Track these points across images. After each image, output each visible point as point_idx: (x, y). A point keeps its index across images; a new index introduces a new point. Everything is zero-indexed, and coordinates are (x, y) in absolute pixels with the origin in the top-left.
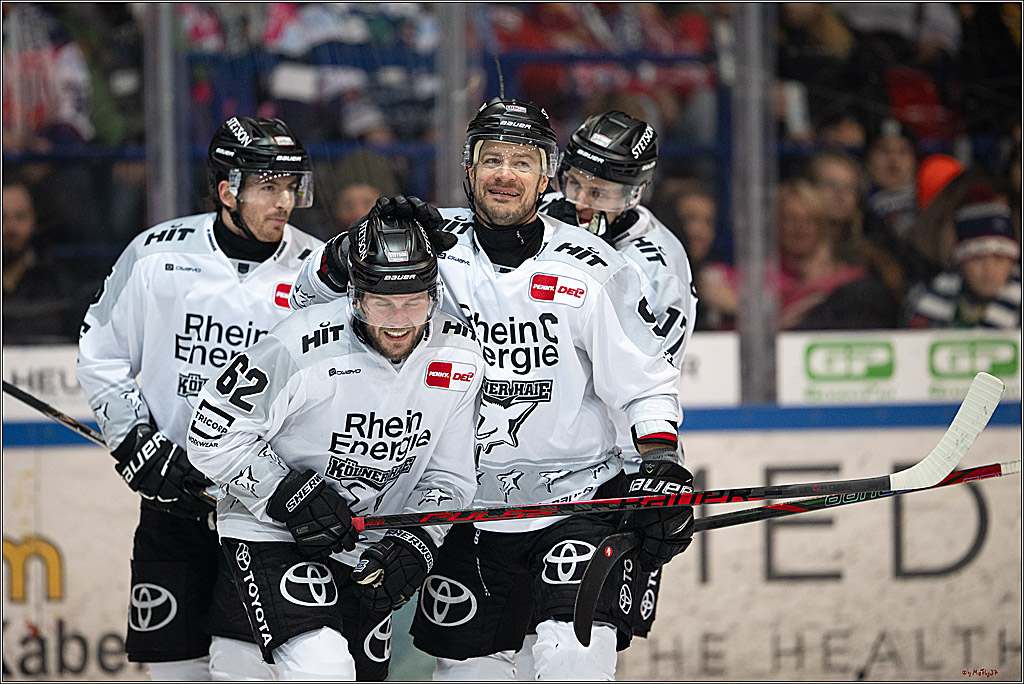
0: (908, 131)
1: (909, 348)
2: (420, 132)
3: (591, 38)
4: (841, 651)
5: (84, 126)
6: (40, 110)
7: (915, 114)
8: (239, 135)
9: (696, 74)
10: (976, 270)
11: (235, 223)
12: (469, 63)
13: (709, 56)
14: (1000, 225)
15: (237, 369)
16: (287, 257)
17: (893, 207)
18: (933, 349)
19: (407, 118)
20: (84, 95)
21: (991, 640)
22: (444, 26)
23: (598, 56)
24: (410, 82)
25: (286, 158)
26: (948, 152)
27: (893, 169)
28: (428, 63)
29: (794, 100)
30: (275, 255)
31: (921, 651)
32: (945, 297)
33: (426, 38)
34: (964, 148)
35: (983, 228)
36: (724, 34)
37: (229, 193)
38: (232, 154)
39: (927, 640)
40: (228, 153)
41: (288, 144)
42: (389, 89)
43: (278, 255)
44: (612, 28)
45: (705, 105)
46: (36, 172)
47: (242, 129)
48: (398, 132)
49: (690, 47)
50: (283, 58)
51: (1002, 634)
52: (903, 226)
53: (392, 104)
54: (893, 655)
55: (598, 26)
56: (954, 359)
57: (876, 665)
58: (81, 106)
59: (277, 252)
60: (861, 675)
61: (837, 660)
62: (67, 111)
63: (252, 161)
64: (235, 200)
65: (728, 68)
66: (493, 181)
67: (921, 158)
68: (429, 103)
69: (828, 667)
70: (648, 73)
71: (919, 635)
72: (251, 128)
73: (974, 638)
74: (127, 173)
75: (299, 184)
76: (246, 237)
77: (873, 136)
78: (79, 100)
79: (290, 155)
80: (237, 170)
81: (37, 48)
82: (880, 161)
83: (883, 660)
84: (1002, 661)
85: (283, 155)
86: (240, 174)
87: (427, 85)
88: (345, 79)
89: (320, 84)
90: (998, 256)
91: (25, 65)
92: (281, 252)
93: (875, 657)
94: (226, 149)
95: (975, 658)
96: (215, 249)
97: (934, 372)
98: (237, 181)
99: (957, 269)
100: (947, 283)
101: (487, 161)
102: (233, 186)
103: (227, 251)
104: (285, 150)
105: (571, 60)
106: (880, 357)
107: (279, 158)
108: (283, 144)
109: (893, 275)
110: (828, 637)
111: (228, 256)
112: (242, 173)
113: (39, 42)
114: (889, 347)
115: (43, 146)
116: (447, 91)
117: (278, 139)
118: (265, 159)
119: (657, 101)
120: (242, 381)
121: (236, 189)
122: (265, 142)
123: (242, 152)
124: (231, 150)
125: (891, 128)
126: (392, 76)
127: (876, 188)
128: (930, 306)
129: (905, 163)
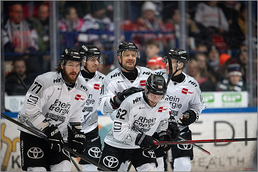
0: (218, 48)
1: (217, 96)
2: (111, 49)
3: (148, 28)
4: (203, 162)
5: (37, 47)
6: (27, 44)
7: (219, 45)
8: (85, 49)
9: (171, 36)
10: (232, 79)
11: (85, 69)
12: (121, 33)
13: (174, 32)
14: (237, 69)
15: (119, 112)
16: (96, 78)
17: (214, 65)
18: (223, 96)
19: (108, 45)
20: (37, 41)
21: (235, 160)
22: (116, 25)
23: (149, 32)
24: (108, 38)
25: (96, 53)
26: (226, 53)
27: (214, 57)
28: (112, 33)
29: (192, 41)
30: (94, 77)
31: (220, 162)
32: (225, 85)
33: (112, 28)
34: (230, 52)
35: (234, 69)
36: (177, 27)
37: (84, 62)
38: (84, 53)
39: (222, 160)
40: (83, 53)
41: (96, 50)
42: (104, 40)
43: (95, 77)
44: (152, 26)
45: (173, 42)
46: (26, 57)
47: (85, 47)
48: (106, 49)
49: (170, 30)
50: (80, 32)
51: (238, 158)
52: (216, 69)
53: (105, 43)
54: (214, 163)
55: (149, 25)
56: (227, 98)
57: (211, 165)
58: (36, 43)
59: (94, 76)
60: (207, 167)
61: (202, 164)
62: (33, 44)
63: (88, 54)
64: (85, 64)
65: (178, 34)
66: (128, 60)
67: (220, 54)
68: (112, 42)
69: (200, 166)
70: (160, 36)
71: (220, 159)
72: (88, 47)
73: (232, 159)
74: (46, 58)
75: (99, 59)
76: (89, 73)
77: (209, 49)
78: (36, 42)
79: (97, 52)
80: (85, 57)
81: (26, 30)
82: (211, 55)
83: (212, 164)
84: (238, 164)
85: (96, 52)
86: (86, 57)
87: (112, 38)
88: (94, 37)
89: (89, 38)
90: (237, 76)
91: (24, 34)
92: (95, 76)
93: (210, 163)
94: (82, 52)
95: (232, 164)
96: (81, 76)
97: (223, 101)
98: (86, 59)
99: (228, 79)
100: (225, 82)
101: (126, 56)
102: (85, 60)
103: (83, 76)
104: (96, 51)
105: (144, 33)
106: (211, 98)
107: (95, 53)
108: (95, 50)
109: (213, 79)
110: (200, 159)
111: (84, 77)
112: (87, 57)
113: (27, 29)
114: (213, 96)
115: (28, 52)
116: (116, 39)
117: (94, 49)
118: (92, 53)
119: (162, 42)
120: (121, 113)
121: (85, 61)
122: (91, 50)
123: (86, 52)
124: (84, 52)
125: (214, 48)
126: (105, 36)
127: (210, 61)
128: (222, 86)
129: (217, 55)
